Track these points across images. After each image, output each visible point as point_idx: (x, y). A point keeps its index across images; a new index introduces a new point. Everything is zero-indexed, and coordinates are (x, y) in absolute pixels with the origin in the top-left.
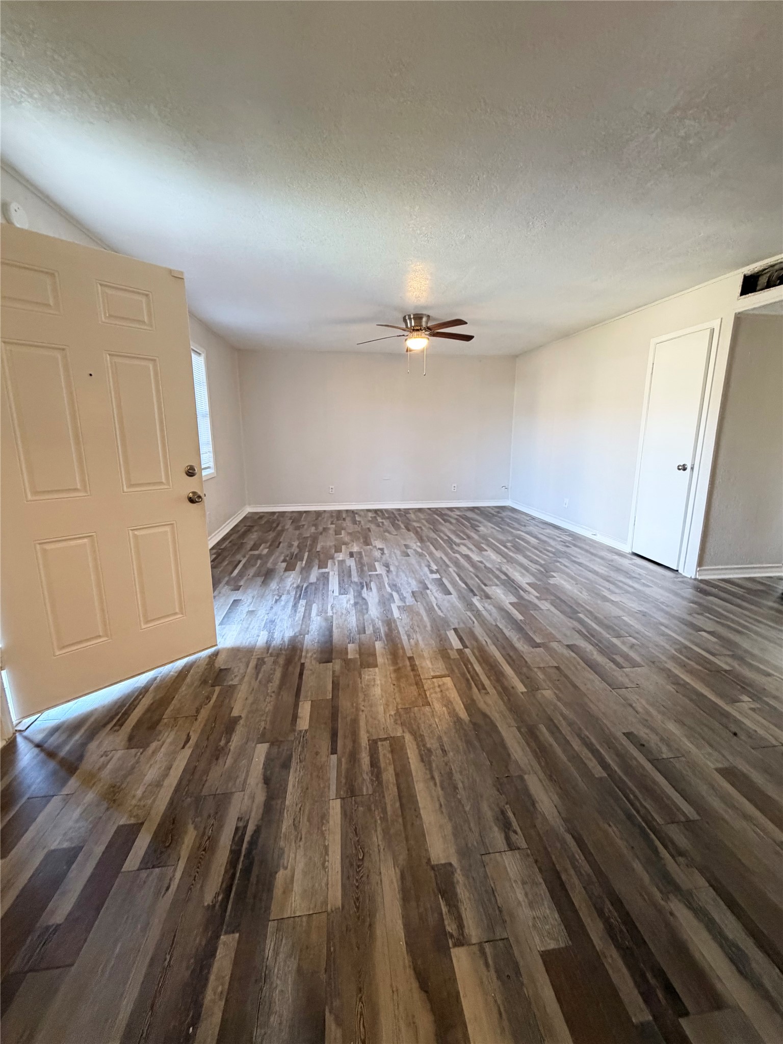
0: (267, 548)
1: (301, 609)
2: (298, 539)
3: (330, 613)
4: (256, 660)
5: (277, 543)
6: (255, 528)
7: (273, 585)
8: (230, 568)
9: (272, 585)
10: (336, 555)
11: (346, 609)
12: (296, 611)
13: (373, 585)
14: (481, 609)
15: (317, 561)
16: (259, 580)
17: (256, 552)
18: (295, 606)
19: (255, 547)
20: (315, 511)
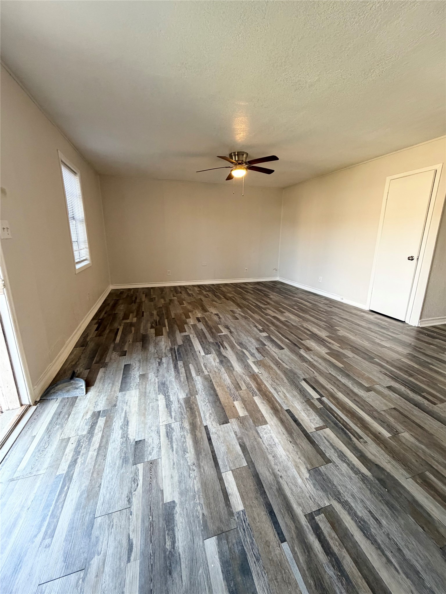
0: (134, 317)
1: (182, 370)
2: (156, 309)
3: (206, 373)
4: (164, 427)
5: (141, 313)
6: (121, 302)
7: (152, 349)
8: (113, 335)
9: (150, 349)
10: (188, 320)
11: (217, 367)
12: (178, 373)
13: (226, 344)
14: (311, 361)
15: (176, 326)
16: (139, 344)
17: (128, 321)
18: (176, 367)
19: (126, 317)
20: (158, 287)
